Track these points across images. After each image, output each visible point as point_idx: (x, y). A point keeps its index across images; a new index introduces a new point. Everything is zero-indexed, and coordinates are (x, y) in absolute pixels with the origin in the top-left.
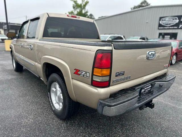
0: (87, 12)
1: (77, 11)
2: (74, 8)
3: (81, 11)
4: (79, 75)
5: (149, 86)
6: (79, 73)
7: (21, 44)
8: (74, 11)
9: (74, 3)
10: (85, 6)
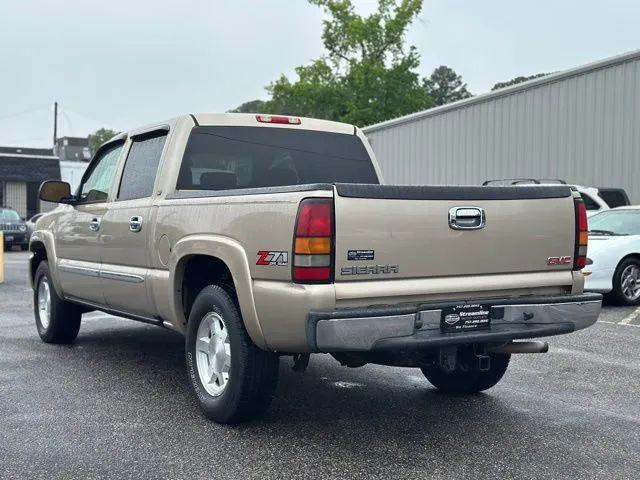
0: (411, 62)
1: (353, 61)
2: (330, 42)
3: (376, 58)
4: (267, 263)
5: (477, 309)
6: (268, 259)
7: (95, 220)
8: (329, 63)
9: (330, 18)
10: (397, 26)
